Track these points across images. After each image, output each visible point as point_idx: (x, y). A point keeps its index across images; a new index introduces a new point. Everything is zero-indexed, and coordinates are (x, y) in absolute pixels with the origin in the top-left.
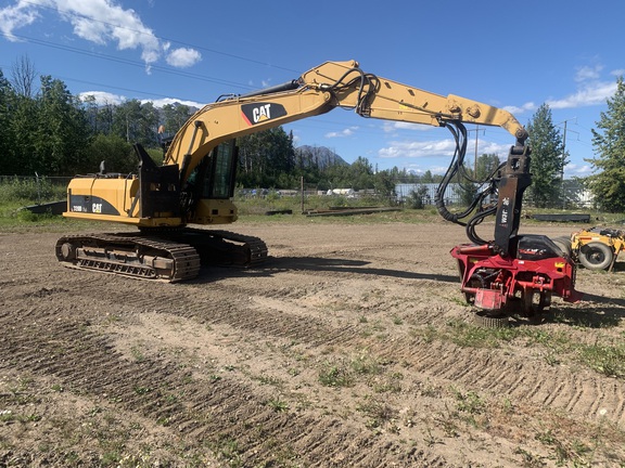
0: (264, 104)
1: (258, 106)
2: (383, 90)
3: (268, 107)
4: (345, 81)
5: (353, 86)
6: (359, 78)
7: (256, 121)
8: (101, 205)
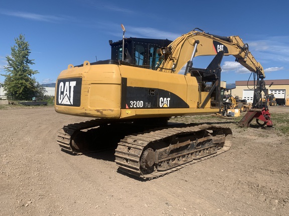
0: (222, 44)
7: (218, 51)
8: (169, 99)
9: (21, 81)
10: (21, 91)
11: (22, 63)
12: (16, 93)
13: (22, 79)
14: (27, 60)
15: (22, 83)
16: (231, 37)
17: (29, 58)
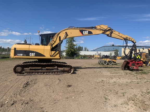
0: (86, 31)
1: (85, 31)
2: (114, 32)
3: (87, 31)
4: (107, 29)
5: (108, 30)
6: (110, 29)
7: (84, 34)
8: (34, 54)
9: (70, 49)
10: (70, 53)
11: (71, 41)
12: (68, 54)
13: (71, 48)
14: (74, 40)
15: (71, 50)
16: (96, 26)
17: (74, 39)
